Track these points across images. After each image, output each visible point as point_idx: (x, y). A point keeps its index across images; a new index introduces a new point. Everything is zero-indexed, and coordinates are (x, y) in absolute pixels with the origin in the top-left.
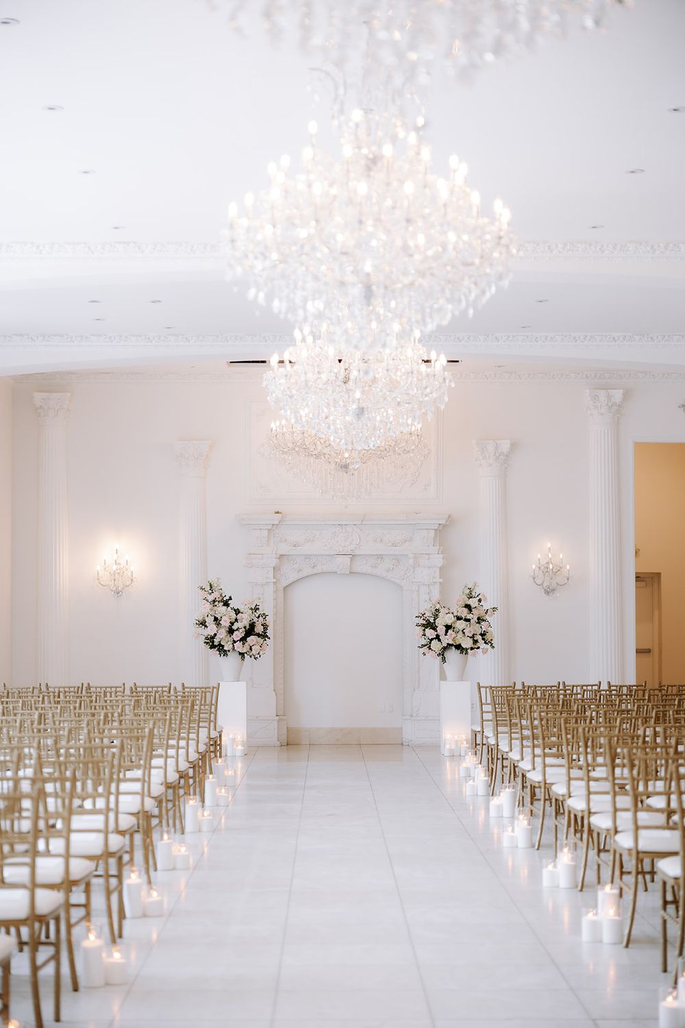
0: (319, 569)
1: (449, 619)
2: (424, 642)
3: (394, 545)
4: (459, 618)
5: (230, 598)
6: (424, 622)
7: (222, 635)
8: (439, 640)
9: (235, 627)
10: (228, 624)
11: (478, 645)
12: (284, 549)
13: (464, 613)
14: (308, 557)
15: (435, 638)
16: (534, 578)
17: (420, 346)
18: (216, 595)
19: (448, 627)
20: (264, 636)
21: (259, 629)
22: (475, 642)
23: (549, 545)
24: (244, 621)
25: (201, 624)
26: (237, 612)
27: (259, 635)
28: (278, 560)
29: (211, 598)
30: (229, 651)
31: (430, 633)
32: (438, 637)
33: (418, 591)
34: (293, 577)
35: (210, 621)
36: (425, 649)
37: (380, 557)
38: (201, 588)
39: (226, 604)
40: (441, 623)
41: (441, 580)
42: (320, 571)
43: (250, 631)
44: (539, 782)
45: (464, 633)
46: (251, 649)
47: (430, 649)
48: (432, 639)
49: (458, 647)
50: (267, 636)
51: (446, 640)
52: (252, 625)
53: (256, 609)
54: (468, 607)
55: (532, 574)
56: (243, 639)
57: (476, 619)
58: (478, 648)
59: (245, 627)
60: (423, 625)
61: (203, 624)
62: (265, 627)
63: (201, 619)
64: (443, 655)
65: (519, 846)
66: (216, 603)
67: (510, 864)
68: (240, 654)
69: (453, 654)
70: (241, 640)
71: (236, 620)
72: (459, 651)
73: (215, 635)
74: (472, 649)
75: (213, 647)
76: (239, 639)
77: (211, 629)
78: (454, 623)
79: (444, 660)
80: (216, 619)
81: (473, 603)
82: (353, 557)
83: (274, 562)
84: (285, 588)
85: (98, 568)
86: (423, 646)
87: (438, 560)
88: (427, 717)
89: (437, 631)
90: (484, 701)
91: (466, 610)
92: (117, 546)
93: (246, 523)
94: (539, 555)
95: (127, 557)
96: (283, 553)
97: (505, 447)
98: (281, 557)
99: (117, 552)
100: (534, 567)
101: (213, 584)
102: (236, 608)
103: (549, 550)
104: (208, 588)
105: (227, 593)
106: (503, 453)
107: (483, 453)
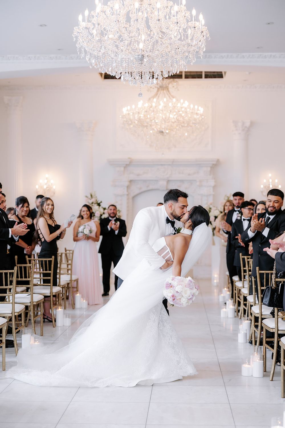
0: (151, 187)
3: (189, 175)
5: (101, 202)
10: (99, 215)
12: (132, 177)
14: (145, 181)
16: (262, 192)
18: (93, 200)
23: (270, 175)
26: (104, 209)
28: (129, 183)
33: (201, 199)
34: (137, 191)
37: (182, 181)
39: (99, 205)
41: (213, 193)
55: (261, 190)
66: (93, 204)
71: (104, 213)
82: (168, 181)
83: (127, 183)
84: (134, 197)
87: (212, 183)
92: (47, 176)
93: (113, 163)
94: (265, 181)
95: (52, 181)
96: (132, 179)
97: (248, 124)
98: (131, 181)
99: (47, 179)
100: (262, 186)
101: (93, 195)
102: (104, 207)
103: (271, 178)
104: (90, 197)
105: (99, 199)
106: (246, 127)
107: (236, 126)
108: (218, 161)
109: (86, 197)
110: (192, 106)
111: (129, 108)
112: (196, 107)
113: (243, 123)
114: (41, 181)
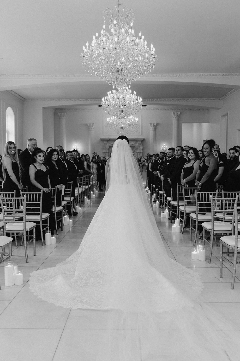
3: (133, 144)
6: (139, 160)
17: (136, 96)
18: (96, 154)
23: (164, 144)
33: (137, 154)
40: (142, 160)
41: (142, 152)
44: (162, 193)
48: (140, 164)
51: (143, 164)
65: (157, 207)
67: (155, 211)
78: (145, 160)
87: (142, 148)
92: (76, 145)
93: (102, 140)
94: (162, 147)
95: (78, 147)
96: (110, 146)
97: (156, 124)
99: (76, 146)
100: (161, 149)
103: (164, 146)
104: (94, 153)
105: (98, 154)
106: (155, 125)
107: (151, 125)
108: (144, 139)
109: (93, 153)
110: (134, 118)
111: (109, 118)
112: (136, 118)
113: (154, 124)
114: (73, 147)
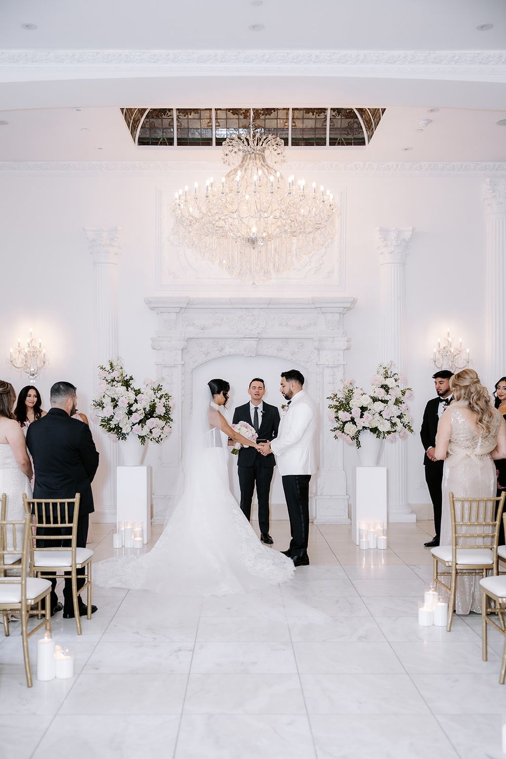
0: (226, 351)
1: (366, 401)
2: (337, 425)
3: (299, 328)
4: (375, 400)
5: (131, 378)
6: (337, 404)
7: (120, 417)
8: (354, 423)
9: (133, 409)
10: (126, 406)
11: (396, 428)
12: (192, 332)
13: (381, 394)
14: (215, 340)
15: (350, 421)
16: (435, 362)
18: (116, 374)
19: (363, 409)
20: (166, 417)
21: (160, 410)
22: (394, 425)
23: (448, 330)
24: (144, 403)
25: (99, 405)
26: (137, 392)
27: (160, 417)
28: (186, 342)
29: (109, 378)
30: (128, 434)
31: (343, 415)
32: (353, 420)
34: (201, 358)
35: (107, 401)
36: (338, 432)
37: (286, 340)
38: (102, 368)
39: (127, 384)
40: (355, 404)
41: (345, 363)
42: (228, 353)
43: (150, 413)
45: (381, 415)
46: (151, 432)
47: (343, 432)
48: (346, 422)
49: (374, 430)
50: (169, 418)
51: (361, 423)
52: (153, 407)
53: (159, 389)
54: (386, 388)
55: (432, 357)
56: (142, 422)
57: (394, 401)
58: (395, 431)
59: (144, 409)
60: (336, 407)
61: (101, 405)
62: (168, 409)
63: (98, 399)
64: (357, 439)
66: (115, 383)
68: (140, 437)
69: (367, 438)
70: (140, 422)
71: (136, 401)
72: (376, 435)
73: (112, 417)
74: (389, 432)
75: (110, 430)
76: (138, 421)
77: (108, 411)
78: (370, 404)
79: (358, 445)
80: (113, 400)
81: (390, 382)
82: (259, 339)
83: (182, 344)
84: (193, 370)
85: (11, 350)
86: (336, 429)
87: (342, 343)
88: (331, 496)
89: (351, 413)
90: (459, 519)
91: (383, 390)
92: (31, 330)
93: (154, 306)
96: (191, 335)
97: (407, 235)
98: (189, 339)
101: (114, 364)
102: (136, 388)
104: (108, 368)
105: (128, 373)
106: (404, 240)
107: (385, 240)
108: (354, 301)
